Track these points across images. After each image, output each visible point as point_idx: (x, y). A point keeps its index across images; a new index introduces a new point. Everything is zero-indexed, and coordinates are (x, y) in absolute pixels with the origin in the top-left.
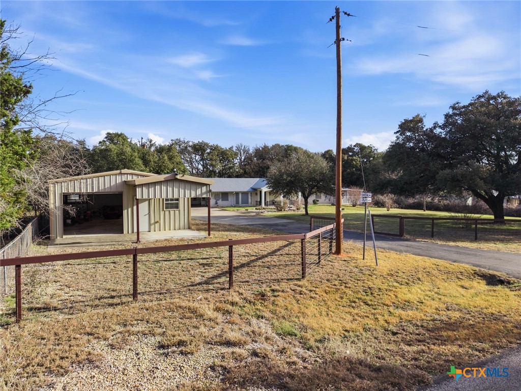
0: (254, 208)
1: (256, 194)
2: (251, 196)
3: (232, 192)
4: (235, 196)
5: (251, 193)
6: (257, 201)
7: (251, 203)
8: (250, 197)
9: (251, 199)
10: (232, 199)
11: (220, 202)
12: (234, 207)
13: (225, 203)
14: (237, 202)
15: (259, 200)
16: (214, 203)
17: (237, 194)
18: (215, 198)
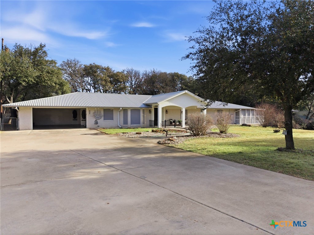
0: (150, 130)
1: (150, 111)
2: (144, 113)
3: (118, 108)
4: (122, 113)
5: (143, 110)
6: (150, 121)
7: (144, 123)
8: (142, 114)
9: (144, 116)
10: (118, 118)
11: (101, 122)
12: (121, 128)
13: (109, 122)
14: (125, 122)
15: (153, 119)
16: (94, 122)
17: (125, 110)
18: (94, 116)
